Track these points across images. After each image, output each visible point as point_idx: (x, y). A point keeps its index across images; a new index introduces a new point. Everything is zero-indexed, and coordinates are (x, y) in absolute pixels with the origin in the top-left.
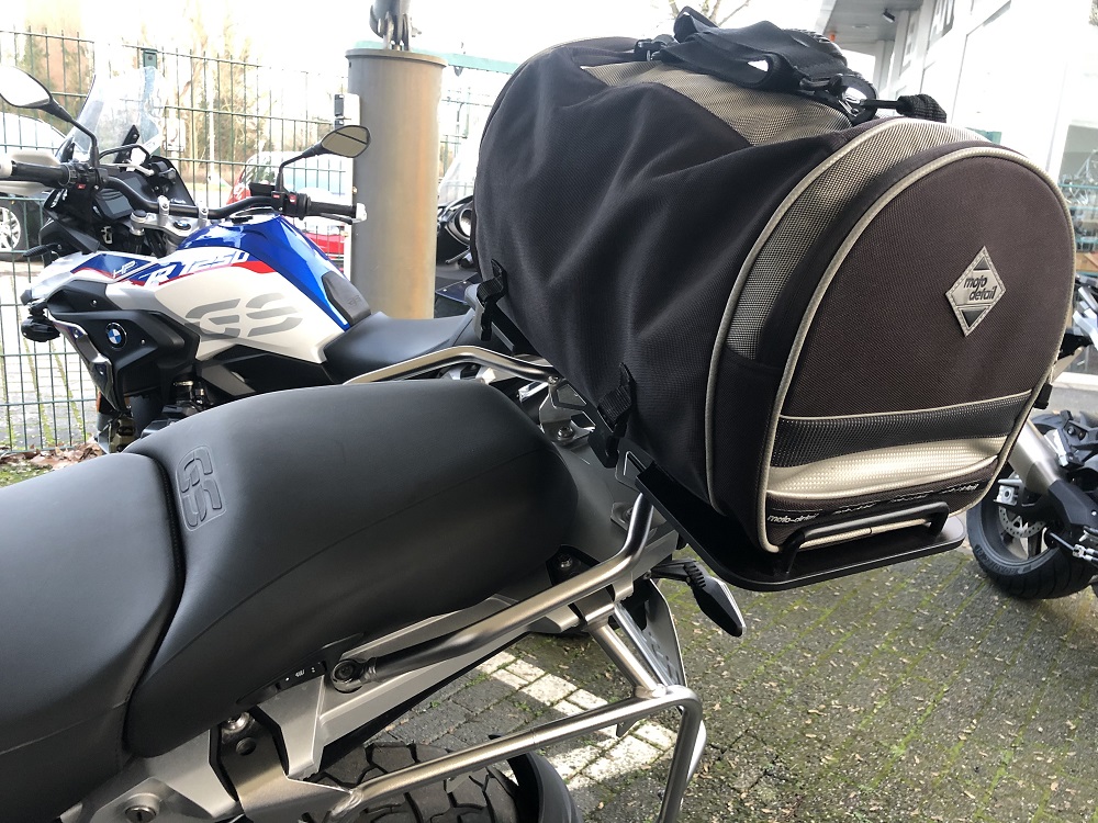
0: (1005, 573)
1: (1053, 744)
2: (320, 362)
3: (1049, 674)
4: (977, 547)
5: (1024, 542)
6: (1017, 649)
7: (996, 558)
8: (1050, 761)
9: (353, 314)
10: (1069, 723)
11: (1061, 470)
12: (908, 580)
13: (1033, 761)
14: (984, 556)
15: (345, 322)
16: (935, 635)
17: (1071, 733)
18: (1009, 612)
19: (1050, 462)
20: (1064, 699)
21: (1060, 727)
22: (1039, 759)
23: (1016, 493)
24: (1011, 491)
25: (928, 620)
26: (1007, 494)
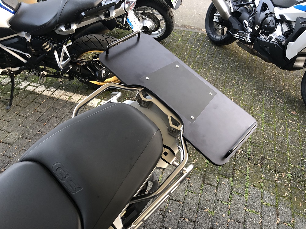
0: (216, 40)
1: (231, 88)
2: (9, 27)
3: (228, 68)
4: (208, 33)
5: (220, 31)
6: (220, 63)
7: (213, 36)
8: (231, 93)
9: (14, 7)
10: (233, 81)
11: (231, 13)
12: (192, 47)
13: (227, 94)
14: (210, 35)
15: (13, 11)
16: (201, 63)
17: (234, 84)
18: (217, 51)
19: (228, 10)
20: (232, 75)
21: (232, 83)
22: (229, 93)
23: (219, 18)
24: (217, 17)
25: (199, 59)
26: (216, 18)
